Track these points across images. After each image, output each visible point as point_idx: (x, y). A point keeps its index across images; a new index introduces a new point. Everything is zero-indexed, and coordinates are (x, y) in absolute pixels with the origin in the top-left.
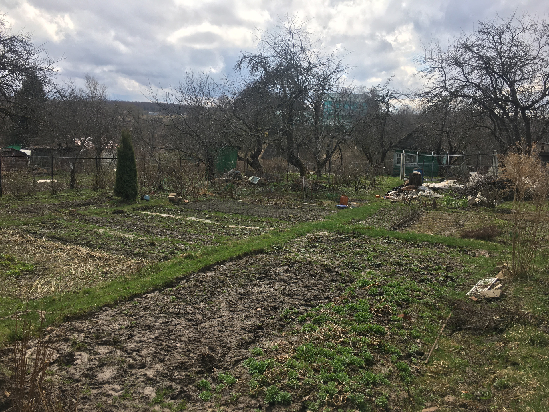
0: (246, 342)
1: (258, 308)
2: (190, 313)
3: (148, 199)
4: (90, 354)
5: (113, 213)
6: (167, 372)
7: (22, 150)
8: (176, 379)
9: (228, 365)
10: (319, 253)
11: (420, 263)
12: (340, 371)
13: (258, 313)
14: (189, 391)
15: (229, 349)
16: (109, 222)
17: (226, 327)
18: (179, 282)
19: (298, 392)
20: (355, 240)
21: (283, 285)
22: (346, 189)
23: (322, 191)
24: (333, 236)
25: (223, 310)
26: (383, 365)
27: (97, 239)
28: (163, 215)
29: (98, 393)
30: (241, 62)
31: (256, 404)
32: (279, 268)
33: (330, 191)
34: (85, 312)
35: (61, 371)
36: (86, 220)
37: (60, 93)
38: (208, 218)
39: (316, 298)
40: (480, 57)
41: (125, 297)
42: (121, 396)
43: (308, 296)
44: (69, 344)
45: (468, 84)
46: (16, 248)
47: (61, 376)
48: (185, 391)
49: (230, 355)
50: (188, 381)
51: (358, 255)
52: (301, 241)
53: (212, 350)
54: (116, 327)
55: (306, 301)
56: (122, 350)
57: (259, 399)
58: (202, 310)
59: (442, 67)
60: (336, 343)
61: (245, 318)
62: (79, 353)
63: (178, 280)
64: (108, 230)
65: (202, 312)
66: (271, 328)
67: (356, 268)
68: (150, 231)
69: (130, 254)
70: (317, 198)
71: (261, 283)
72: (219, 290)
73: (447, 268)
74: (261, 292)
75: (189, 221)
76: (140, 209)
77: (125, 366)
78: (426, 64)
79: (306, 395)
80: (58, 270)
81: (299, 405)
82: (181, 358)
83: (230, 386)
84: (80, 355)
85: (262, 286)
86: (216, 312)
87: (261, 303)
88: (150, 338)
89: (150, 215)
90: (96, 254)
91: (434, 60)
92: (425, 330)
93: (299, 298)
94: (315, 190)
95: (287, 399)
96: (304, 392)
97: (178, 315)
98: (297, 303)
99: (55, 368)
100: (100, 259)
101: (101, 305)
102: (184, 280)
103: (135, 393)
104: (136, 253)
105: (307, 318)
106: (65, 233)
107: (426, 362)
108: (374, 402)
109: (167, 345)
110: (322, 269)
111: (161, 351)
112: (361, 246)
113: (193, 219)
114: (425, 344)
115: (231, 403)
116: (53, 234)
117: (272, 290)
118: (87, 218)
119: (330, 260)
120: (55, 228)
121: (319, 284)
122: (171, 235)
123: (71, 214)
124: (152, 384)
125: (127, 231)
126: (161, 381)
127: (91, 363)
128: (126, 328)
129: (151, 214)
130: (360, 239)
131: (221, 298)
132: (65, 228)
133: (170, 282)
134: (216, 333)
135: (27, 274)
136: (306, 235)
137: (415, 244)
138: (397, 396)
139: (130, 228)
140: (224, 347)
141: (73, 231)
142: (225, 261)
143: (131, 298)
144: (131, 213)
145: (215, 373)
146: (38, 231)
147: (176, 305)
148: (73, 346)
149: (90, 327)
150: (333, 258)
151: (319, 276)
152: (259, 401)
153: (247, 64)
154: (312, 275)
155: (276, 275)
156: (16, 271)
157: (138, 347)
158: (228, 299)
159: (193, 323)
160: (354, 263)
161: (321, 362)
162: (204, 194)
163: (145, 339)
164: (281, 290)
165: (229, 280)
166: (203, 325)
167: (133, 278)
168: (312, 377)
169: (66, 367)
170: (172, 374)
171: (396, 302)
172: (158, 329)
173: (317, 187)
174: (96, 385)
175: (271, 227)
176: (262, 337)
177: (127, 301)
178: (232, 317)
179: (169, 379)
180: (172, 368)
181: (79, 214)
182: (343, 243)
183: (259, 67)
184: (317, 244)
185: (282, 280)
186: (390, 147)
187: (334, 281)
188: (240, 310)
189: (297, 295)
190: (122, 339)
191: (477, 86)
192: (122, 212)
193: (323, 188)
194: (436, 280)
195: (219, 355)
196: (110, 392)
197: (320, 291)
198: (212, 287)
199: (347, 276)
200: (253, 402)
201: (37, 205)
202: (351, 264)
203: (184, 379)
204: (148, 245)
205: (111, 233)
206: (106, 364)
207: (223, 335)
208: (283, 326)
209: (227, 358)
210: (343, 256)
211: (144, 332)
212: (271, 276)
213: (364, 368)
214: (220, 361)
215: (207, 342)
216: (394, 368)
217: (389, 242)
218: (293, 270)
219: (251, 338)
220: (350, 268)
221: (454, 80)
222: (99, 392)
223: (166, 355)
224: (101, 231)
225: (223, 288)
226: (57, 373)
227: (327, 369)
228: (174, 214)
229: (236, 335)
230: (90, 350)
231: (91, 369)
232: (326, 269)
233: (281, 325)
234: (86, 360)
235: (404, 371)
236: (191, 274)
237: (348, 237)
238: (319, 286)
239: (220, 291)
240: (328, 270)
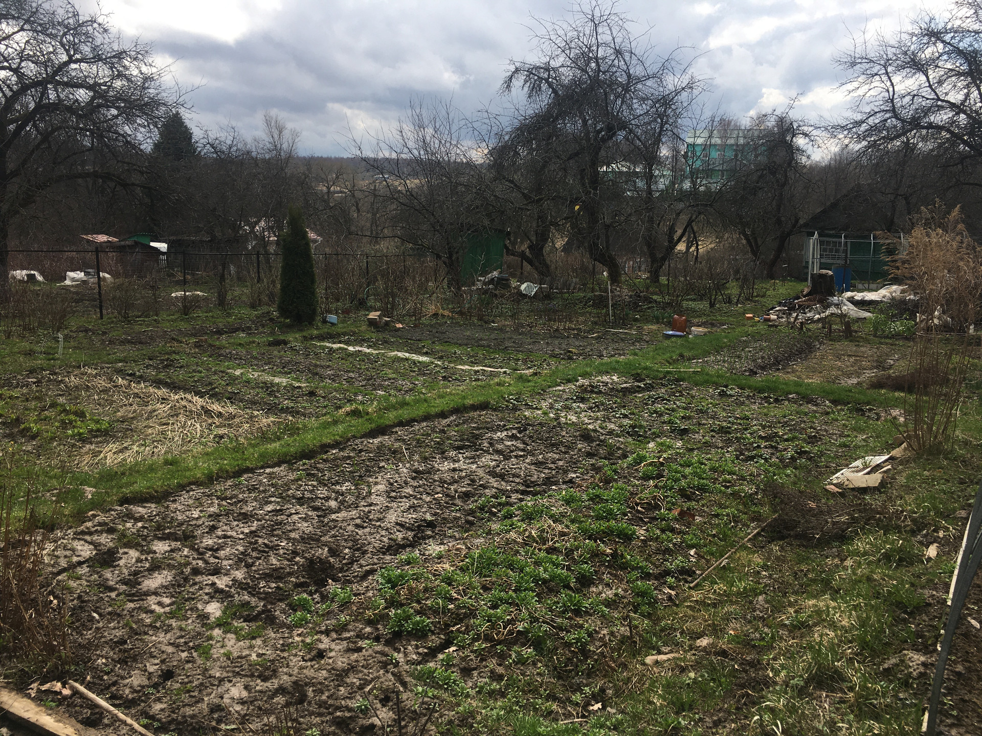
0: (396, 544)
1: (438, 493)
2: (320, 498)
3: (336, 322)
4: (141, 552)
5: (269, 345)
6: (249, 581)
7: (152, 244)
8: (261, 593)
9: (353, 577)
10: (586, 411)
11: (764, 429)
12: (525, 590)
13: (434, 502)
14: (275, 611)
15: (365, 553)
16: (256, 358)
17: (370, 520)
18: (327, 452)
19: (443, 618)
20: (663, 390)
21: (495, 460)
22: (692, 304)
23: (649, 308)
24: (626, 383)
25: (377, 495)
26: (608, 585)
27: (227, 384)
28: (351, 348)
29: (136, 608)
30: (511, 78)
31: (372, 633)
32: (500, 433)
33: (663, 308)
34: (156, 492)
35: (91, 575)
36: (220, 355)
37: (212, 146)
38: (426, 354)
39: (548, 481)
40: (960, 52)
41: (227, 472)
42: (168, 613)
43: (535, 478)
44: (114, 537)
45: (939, 103)
46: (96, 397)
47: (88, 581)
48: (270, 611)
49: (362, 562)
50: (280, 596)
51: (655, 415)
52: (564, 391)
53: (334, 553)
54: (196, 514)
55: (528, 486)
56: (192, 548)
57: (379, 626)
58: (342, 495)
59: (887, 73)
60: (540, 550)
61: (409, 509)
62: (126, 550)
63: (325, 448)
64: (250, 370)
65: (341, 498)
66: (448, 525)
67: (640, 436)
68: (317, 374)
69: (271, 409)
70: (636, 320)
71: (460, 455)
72: (382, 464)
73: (810, 437)
74: (454, 470)
75: (390, 358)
76: (316, 337)
77: (187, 570)
78: (854, 68)
79: (456, 624)
80: (150, 431)
81: (440, 638)
82: (278, 563)
83: (342, 606)
84: (126, 553)
85: (459, 461)
86: (364, 498)
87: (446, 486)
88: (242, 533)
89: (328, 348)
90: (216, 407)
91: (871, 61)
92: (714, 536)
93: (517, 480)
94: (636, 305)
95: (423, 627)
96: (454, 618)
97: (301, 501)
98: (509, 488)
99: (83, 570)
100: (220, 415)
101: (185, 481)
102: (335, 449)
103: (191, 609)
104: (283, 407)
105: (516, 513)
106: (180, 375)
107: (692, 585)
108: (563, 638)
109: (264, 544)
110: (574, 436)
111: (253, 551)
112: (667, 400)
113: (400, 354)
114: (703, 557)
115: (334, 630)
116: (162, 376)
117: (474, 466)
118: (222, 352)
119: (599, 422)
120: (167, 366)
121: (561, 460)
122: (349, 381)
123: (197, 345)
124: (222, 598)
125: (280, 372)
126: (236, 595)
127: (139, 565)
128: (210, 516)
129: (330, 345)
130: (672, 389)
131: (380, 477)
132: (181, 367)
133: (310, 451)
134: (350, 528)
135: (96, 436)
136: (577, 381)
137: (771, 398)
138: (612, 634)
139: (285, 368)
140: (358, 549)
141: (194, 371)
142: (414, 420)
143: (238, 473)
144: (298, 345)
145: (327, 587)
146: (139, 371)
147: (301, 486)
148: (119, 539)
149: (154, 513)
150: (607, 419)
151: (566, 446)
152: (377, 629)
153: (522, 82)
154: (553, 445)
155: (490, 444)
156: (81, 431)
157: (219, 544)
158: (391, 478)
159: (320, 513)
160: (638, 428)
161: (498, 576)
162: (434, 314)
163: (234, 534)
164: (490, 467)
165: (406, 449)
166: (333, 516)
167: (251, 444)
168: (476, 597)
169: (99, 570)
170: (256, 585)
171: (680, 489)
172: (258, 520)
173: (639, 301)
174: (137, 596)
175: (530, 368)
176: (429, 538)
177: (231, 478)
178: (387, 506)
179: (249, 593)
180: (257, 576)
181: (211, 346)
182: (640, 395)
183: (544, 86)
184: (587, 396)
185: (499, 452)
186: (794, 226)
187: (590, 455)
188: (405, 496)
189: (514, 476)
190: (198, 533)
191: (957, 108)
192: (285, 343)
193: (650, 302)
194: (777, 458)
195: (344, 562)
196: (153, 607)
197: (561, 471)
198: (373, 459)
199: (619, 448)
200: (368, 629)
201: (154, 331)
202: (633, 429)
203: (272, 592)
204: (306, 395)
205: (253, 375)
206: (160, 567)
207: (360, 532)
208: (471, 523)
209: (355, 566)
210: (626, 415)
211: (236, 523)
212: (480, 445)
213: (570, 588)
214: (341, 570)
215: (329, 542)
216: (625, 590)
217: (723, 394)
218: (524, 436)
219: (407, 539)
220: (631, 436)
221: (911, 98)
222: (138, 606)
223: (259, 558)
224: (238, 372)
225: (390, 462)
226: (84, 578)
227: (505, 587)
228: (369, 347)
229: (383, 533)
230: (143, 546)
231: (136, 573)
232: (581, 436)
233: (467, 522)
234: (134, 560)
235: (641, 596)
236: (349, 440)
237: (650, 384)
238: (561, 463)
239: (383, 467)
240: (586, 436)
